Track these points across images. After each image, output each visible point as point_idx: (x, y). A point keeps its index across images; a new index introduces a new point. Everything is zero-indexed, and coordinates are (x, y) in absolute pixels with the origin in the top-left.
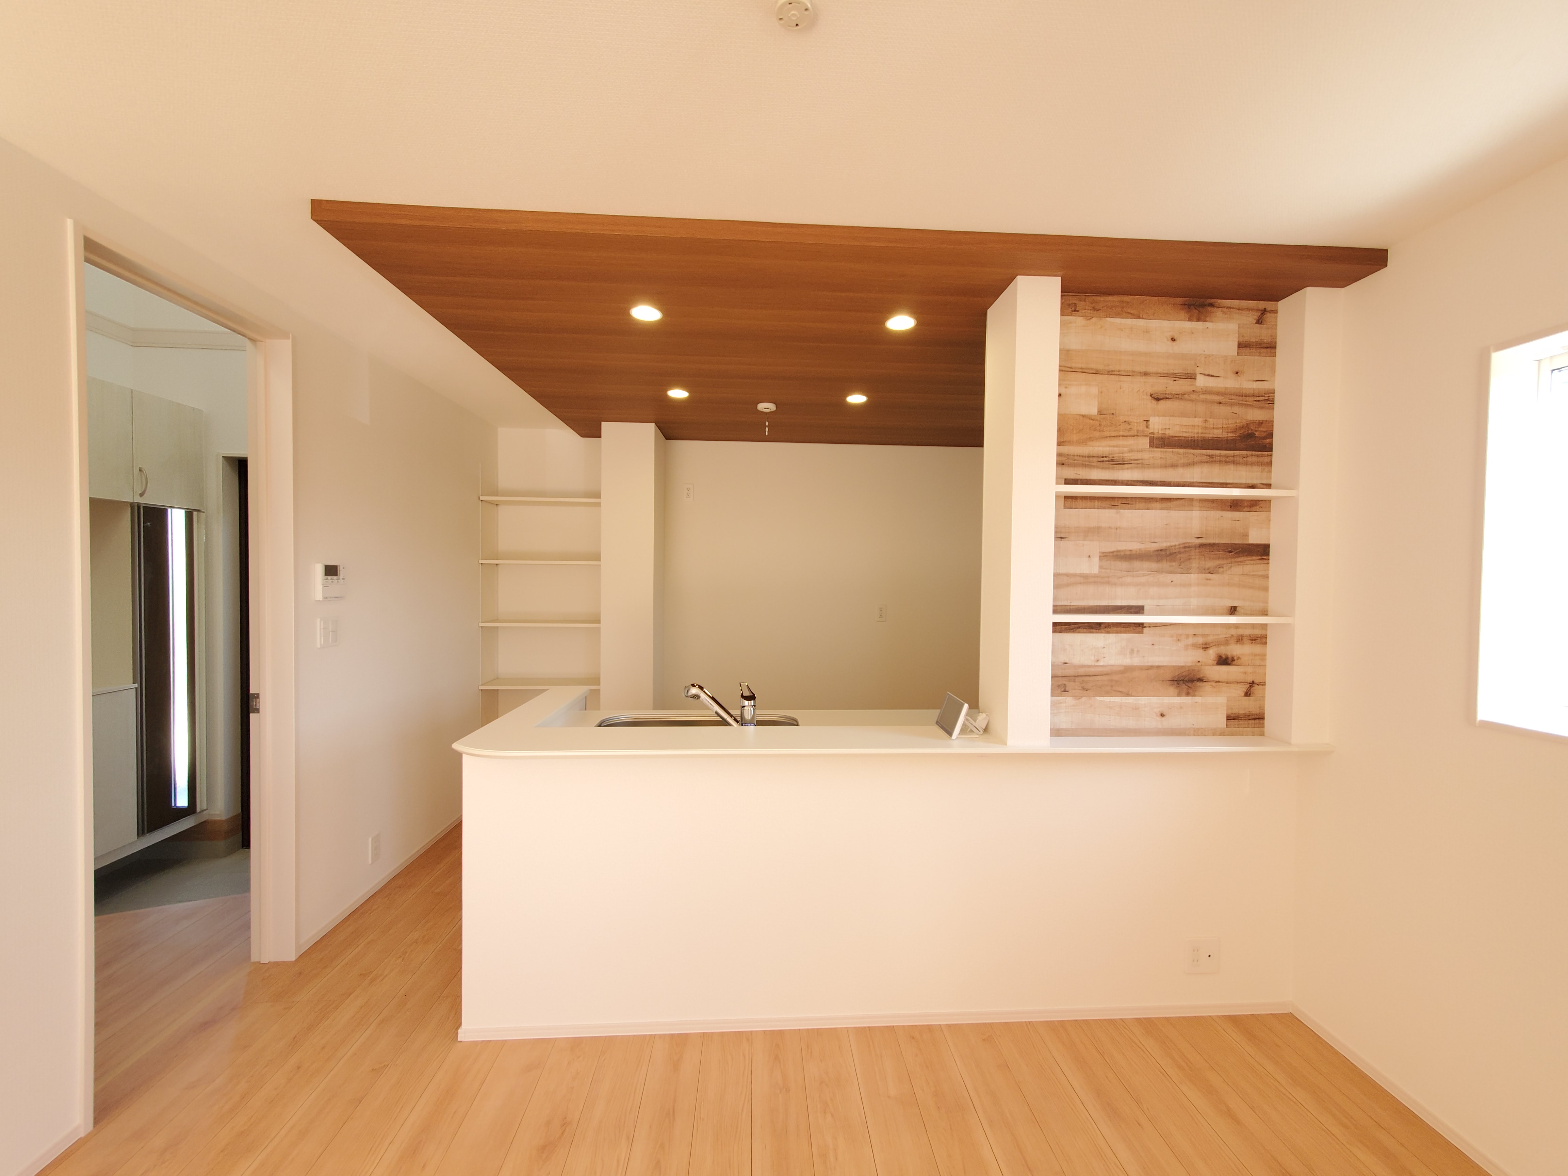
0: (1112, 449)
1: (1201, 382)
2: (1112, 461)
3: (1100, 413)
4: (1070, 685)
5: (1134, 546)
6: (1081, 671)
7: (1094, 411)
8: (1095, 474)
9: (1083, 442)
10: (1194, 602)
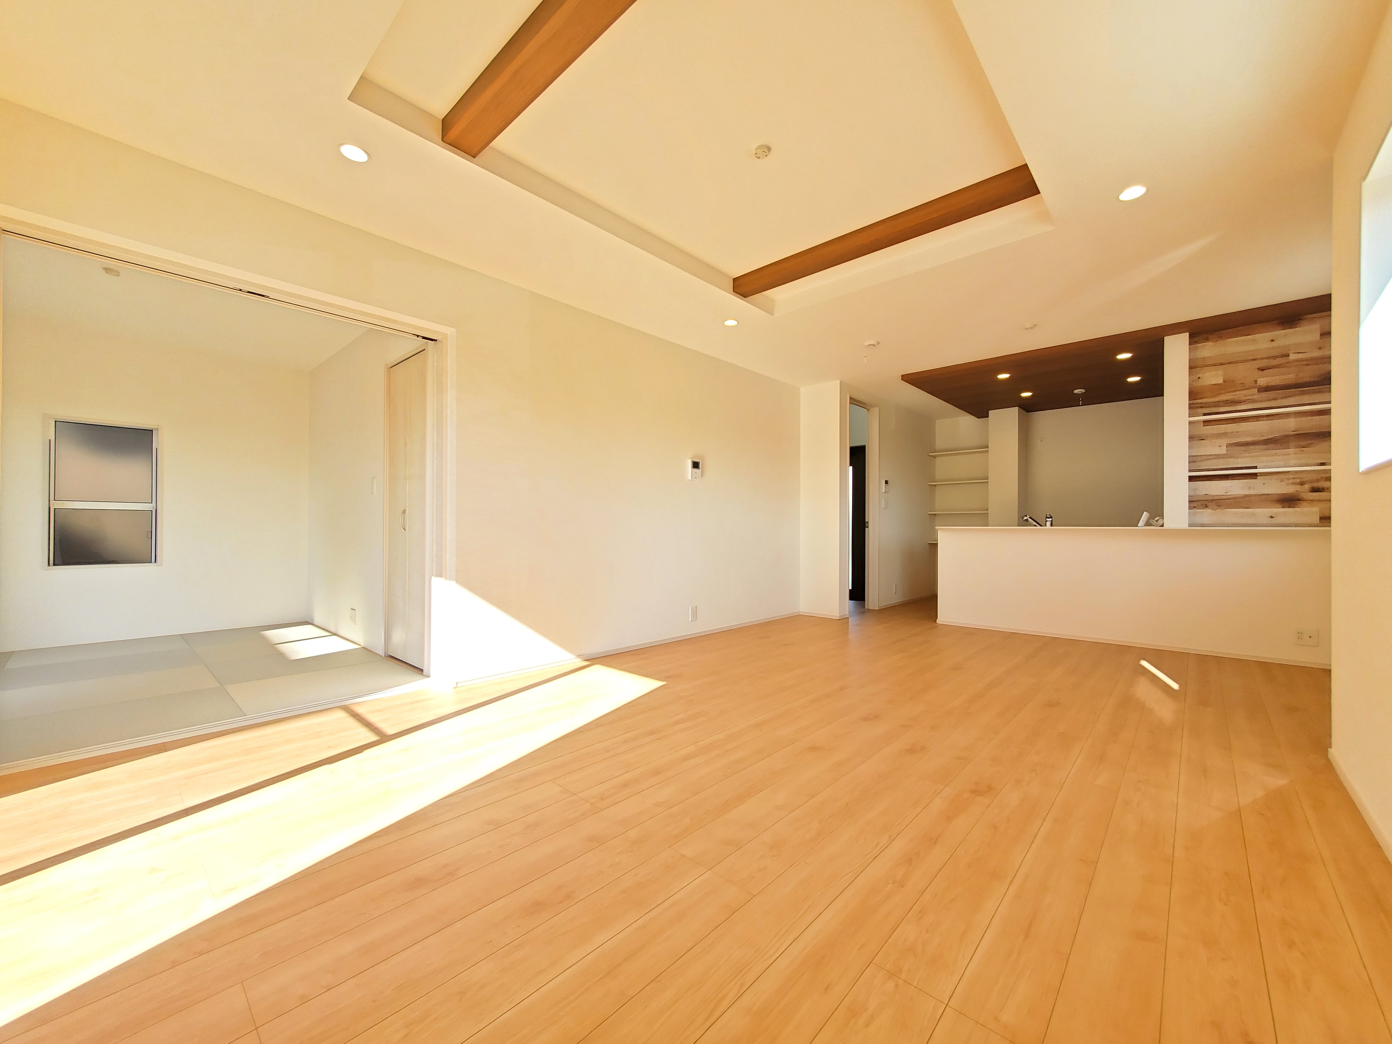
0: (1232, 397)
1: (1292, 357)
2: (1232, 402)
3: (1224, 381)
4: (1209, 504)
5: (1250, 439)
6: (1217, 498)
7: (1221, 381)
8: (1222, 409)
9: (1215, 396)
10: (1293, 462)
